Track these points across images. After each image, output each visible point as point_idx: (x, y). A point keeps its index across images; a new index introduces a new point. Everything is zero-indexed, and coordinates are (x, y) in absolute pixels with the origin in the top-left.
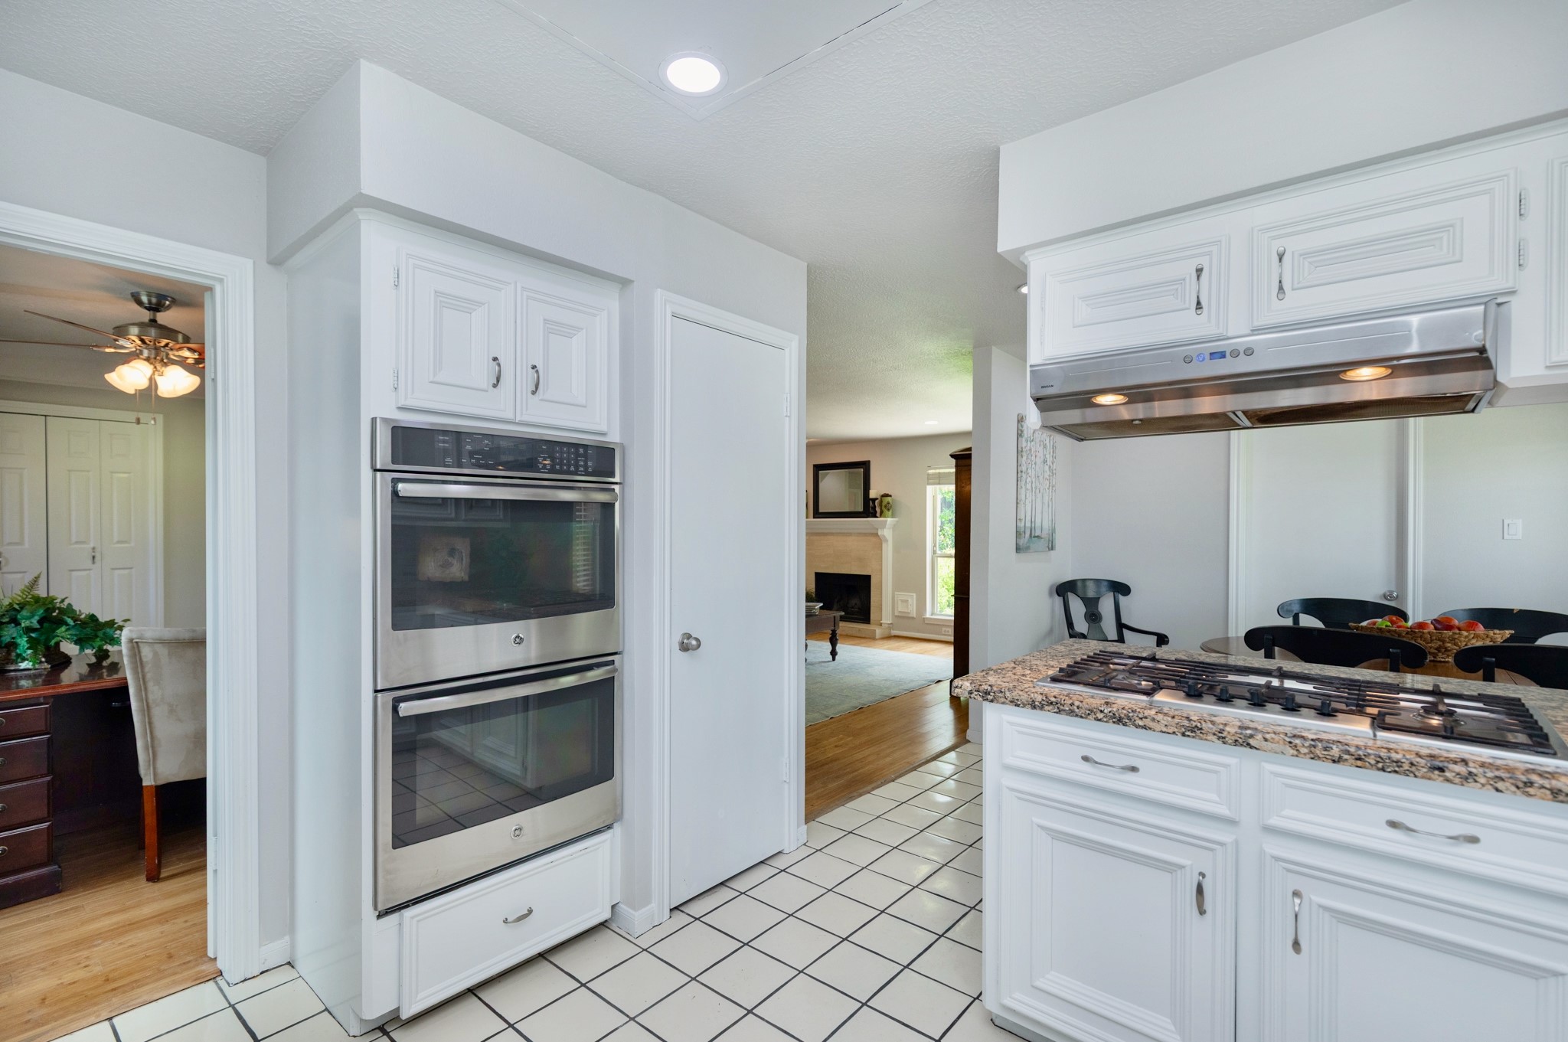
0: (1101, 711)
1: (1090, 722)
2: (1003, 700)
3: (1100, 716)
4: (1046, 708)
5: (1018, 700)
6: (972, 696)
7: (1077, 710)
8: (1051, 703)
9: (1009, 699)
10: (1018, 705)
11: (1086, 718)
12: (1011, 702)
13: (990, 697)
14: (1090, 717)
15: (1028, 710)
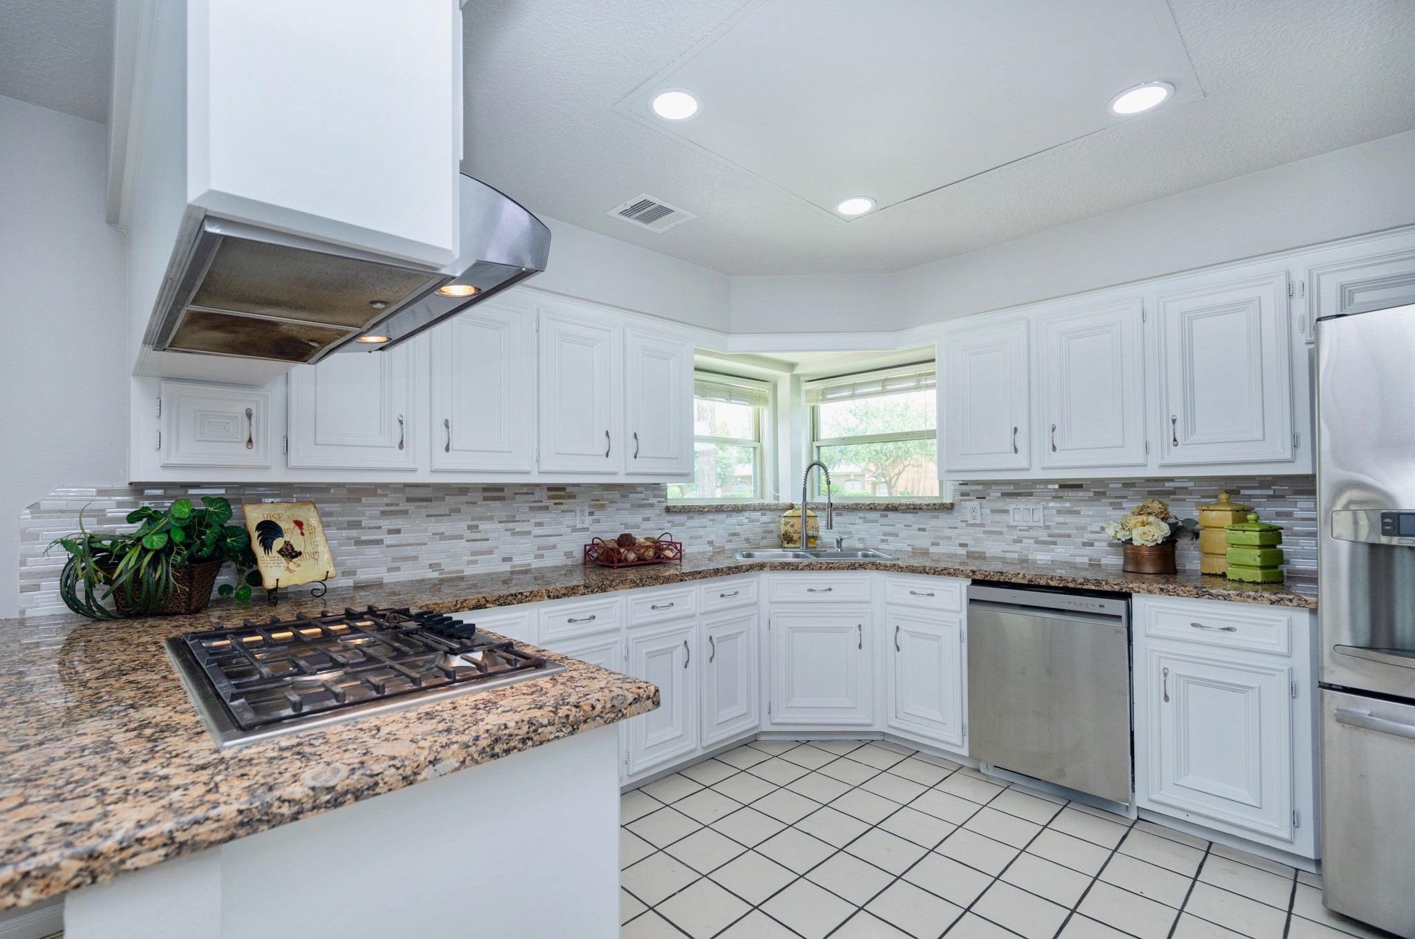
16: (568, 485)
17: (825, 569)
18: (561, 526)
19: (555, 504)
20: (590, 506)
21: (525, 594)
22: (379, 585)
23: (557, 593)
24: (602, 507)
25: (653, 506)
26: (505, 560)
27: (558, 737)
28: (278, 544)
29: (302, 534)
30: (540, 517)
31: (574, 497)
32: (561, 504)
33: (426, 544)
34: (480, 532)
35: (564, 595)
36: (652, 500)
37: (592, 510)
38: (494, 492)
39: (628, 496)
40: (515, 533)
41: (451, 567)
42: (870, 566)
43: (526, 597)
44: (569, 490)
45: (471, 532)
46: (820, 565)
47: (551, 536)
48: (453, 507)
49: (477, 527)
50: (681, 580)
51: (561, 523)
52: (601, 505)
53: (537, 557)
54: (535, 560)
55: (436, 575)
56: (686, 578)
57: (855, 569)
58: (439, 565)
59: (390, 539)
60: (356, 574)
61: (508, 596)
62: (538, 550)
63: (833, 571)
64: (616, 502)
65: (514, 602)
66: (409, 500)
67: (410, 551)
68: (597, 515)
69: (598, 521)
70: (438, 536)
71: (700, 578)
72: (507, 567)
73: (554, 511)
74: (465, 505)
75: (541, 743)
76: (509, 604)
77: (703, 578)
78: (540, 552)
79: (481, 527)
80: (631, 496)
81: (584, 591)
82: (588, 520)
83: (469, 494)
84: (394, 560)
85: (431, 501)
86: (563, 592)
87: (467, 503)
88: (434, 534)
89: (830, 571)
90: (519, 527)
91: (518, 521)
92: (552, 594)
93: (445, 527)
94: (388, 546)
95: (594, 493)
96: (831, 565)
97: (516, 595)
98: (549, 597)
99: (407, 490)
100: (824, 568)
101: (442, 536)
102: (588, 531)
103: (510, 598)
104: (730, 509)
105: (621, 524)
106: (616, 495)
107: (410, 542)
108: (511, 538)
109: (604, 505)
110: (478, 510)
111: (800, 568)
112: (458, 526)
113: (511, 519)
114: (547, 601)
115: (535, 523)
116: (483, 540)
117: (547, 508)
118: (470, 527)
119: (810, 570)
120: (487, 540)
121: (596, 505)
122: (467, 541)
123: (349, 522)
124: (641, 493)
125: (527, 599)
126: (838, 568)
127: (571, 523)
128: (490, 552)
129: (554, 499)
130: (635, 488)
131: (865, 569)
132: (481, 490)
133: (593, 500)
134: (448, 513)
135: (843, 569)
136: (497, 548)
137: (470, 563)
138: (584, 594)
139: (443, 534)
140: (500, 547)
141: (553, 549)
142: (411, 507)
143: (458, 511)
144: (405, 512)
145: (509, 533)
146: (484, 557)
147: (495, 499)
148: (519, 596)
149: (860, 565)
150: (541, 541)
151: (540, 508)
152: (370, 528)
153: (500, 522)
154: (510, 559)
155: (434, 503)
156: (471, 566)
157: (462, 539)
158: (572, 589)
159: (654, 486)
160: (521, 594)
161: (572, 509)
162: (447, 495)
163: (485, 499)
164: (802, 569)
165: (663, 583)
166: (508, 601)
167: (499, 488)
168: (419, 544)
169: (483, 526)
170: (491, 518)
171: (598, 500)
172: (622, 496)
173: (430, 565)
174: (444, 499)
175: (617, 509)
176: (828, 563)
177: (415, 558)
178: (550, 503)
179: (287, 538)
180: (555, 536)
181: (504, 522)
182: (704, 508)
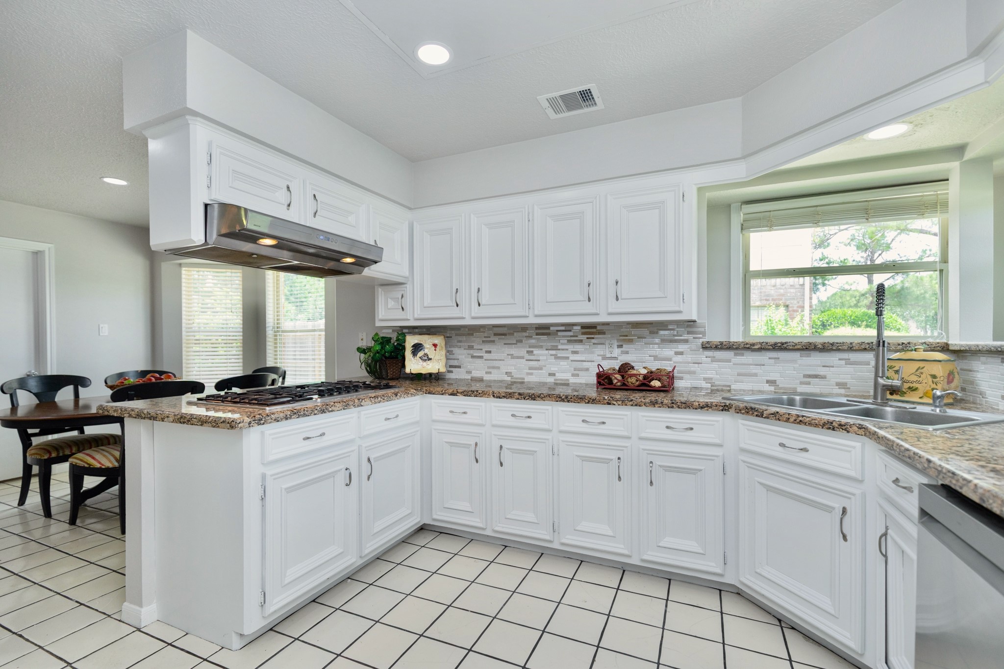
0: (316, 409)
1: (312, 417)
2: (270, 420)
3: (316, 412)
4: (293, 417)
5: (278, 418)
6: (251, 425)
7: (306, 413)
8: (295, 413)
9: (273, 419)
10: (278, 421)
11: (310, 415)
12: (275, 420)
13: (262, 422)
14: (312, 414)
15: (284, 422)
16: (599, 323)
17: (793, 423)
18: (593, 355)
19: (588, 338)
20: (618, 340)
21: (479, 392)
22: (481, 380)
23: (498, 395)
24: (631, 341)
25: (688, 342)
26: (550, 375)
27: (197, 424)
28: (421, 354)
29: (435, 350)
30: (578, 347)
31: (604, 333)
32: (593, 338)
33: (504, 360)
34: (534, 355)
35: (504, 397)
36: (685, 337)
37: (620, 343)
38: (543, 330)
39: (657, 333)
40: (557, 357)
41: (517, 375)
42: (855, 428)
43: (480, 393)
44: (599, 328)
45: (529, 355)
46: (787, 416)
47: (585, 361)
48: (519, 339)
49: (532, 352)
50: (609, 404)
51: (593, 353)
52: (629, 339)
53: (573, 375)
54: (572, 377)
55: (509, 379)
56: (615, 403)
57: (833, 429)
58: (511, 373)
59: (486, 356)
60: (471, 373)
61: (469, 391)
62: (575, 370)
63: (802, 426)
64: (645, 338)
65: (472, 395)
66: (495, 335)
67: (496, 364)
68: (626, 347)
69: (627, 353)
70: (510, 356)
71: (632, 405)
72: (551, 380)
73: (588, 344)
74: (525, 338)
75: (192, 424)
76: (470, 396)
77: (636, 405)
78: (576, 372)
79: (535, 352)
80: (662, 332)
81: (518, 397)
82: (616, 352)
83: (528, 331)
84: (489, 368)
85: (506, 335)
86: (504, 395)
87: (526, 337)
88: (508, 355)
89: (798, 425)
90: (560, 354)
91: (559, 350)
92: (495, 395)
93: (514, 351)
94: (485, 360)
95: (622, 330)
96: (801, 419)
97: (474, 392)
98: (494, 396)
99: (495, 329)
100: (792, 420)
101: (513, 357)
102: (617, 360)
103: (470, 392)
104: (799, 347)
105: (650, 356)
106: (645, 332)
107: (496, 358)
108: (554, 360)
109: (632, 339)
110: (533, 341)
111: (765, 415)
112: (521, 351)
113: (555, 348)
114: (492, 399)
115: (572, 351)
116: (536, 360)
117: (581, 341)
118: (528, 352)
119: (776, 419)
120: (539, 360)
121: (624, 340)
122: (526, 360)
123: (468, 346)
124: (673, 330)
125: (480, 395)
126: (810, 424)
127: (602, 353)
128: (541, 369)
129: (587, 335)
130: (667, 326)
131: (848, 432)
132: (535, 329)
133: (621, 336)
134: (515, 342)
135: (816, 425)
136: (545, 366)
137: (528, 374)
138: (518, 399)
139: (513, 355)
140: (547, 366)
141: (586, 371)
142: (496, 338)
143: (521, 341)
144: (493, 341)
145: (553, 357)
146: (537, 371)
147: (543, 334)
148: (475, 393)
149: (840, 425)
150: (579, 365)
151: (576, 341)
152: (477, 349)
153: (547, 350)
154: (554, 375)
155: (507, 337)
156: (529, 376)
157: (524, 359)
158: (510, 394)
159: (690, 323)
160: (477, 391)
161: (603, 342)
162: (515, 332)
163: (537, 334)
164: (767, 418)
165: (588, 403)
166: (469, 394)
168: (501, 360)
169: (536, 351)
170: (541, 347)
171: (627, 336)
172: (652, 333)
173: (506, 373)
174: (513, 334)
175: (645, 344)
176: (798, 416)
177: (498, 368)
178: (584, 337)
179: (426, 351)
180: (588, 361)
181: (550, 350)
182: (753, 345)
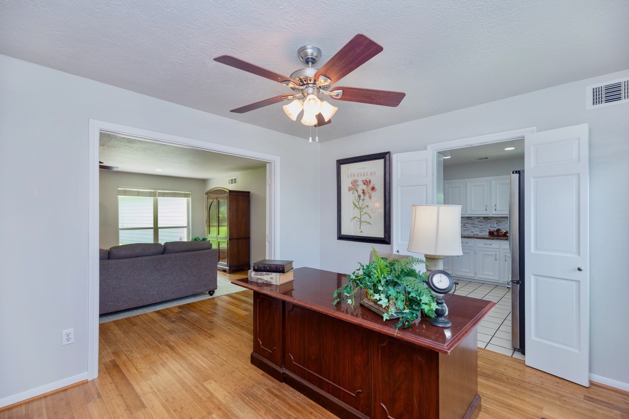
16: (489, 217)
20: (496, 222)
30: (482, 224)
31: (491, 220)
32: (487, 221)
49: (465, 225)
51: (487, 226)
56: (494, 239)
68: (499, 224)
73: (485, 223)
78: (481, 232)
79: (466, 225)
82: (496, 225)
83: (464, 219)
90: (475, 226)
95: (497, 218)
102: (496, 228)
105: (499, 226)
108: (473, 228)
110: (465, 222)
113: (473, 224)
115: (480, 225)
117: (483, 222)
120: (468, 228)
122: (463, 227)
127: (490, 225)
128: (468, 230)
141: (485, 231)
150: (482, 229)
151: (481, 222)
154: (473, 232)
161: (491, 222)
163: (467, 219)
167: (471, 217)
171: (499, 221)
175: (504, 223)
178: (484, 221)
180: (485, 228)
